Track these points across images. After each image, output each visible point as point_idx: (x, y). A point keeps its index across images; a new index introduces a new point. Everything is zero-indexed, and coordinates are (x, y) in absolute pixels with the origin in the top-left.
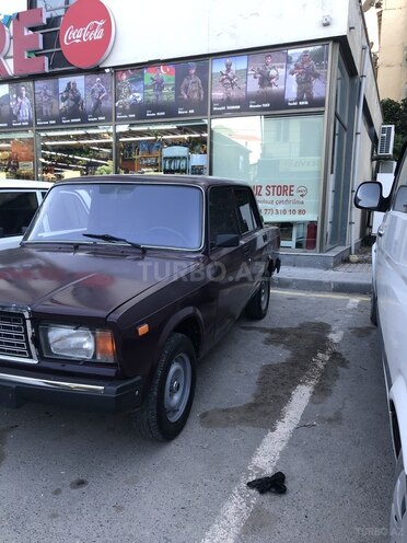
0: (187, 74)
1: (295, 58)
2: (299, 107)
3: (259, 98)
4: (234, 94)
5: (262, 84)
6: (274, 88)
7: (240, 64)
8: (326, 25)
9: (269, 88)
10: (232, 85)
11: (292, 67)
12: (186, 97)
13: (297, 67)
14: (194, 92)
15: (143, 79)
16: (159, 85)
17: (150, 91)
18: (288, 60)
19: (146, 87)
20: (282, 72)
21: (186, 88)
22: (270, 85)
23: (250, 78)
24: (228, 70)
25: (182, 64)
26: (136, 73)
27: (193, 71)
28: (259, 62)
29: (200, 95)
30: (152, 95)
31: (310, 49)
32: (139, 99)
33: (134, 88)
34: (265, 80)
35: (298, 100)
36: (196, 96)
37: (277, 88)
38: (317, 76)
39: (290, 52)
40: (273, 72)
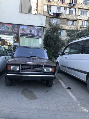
0: (15, 27)
1: (36, 29)
2: (37, 37)
3: (30, 34)
4: (25, 32)
5: (30, 32)
6: (32, 33)
7: (26, 27)
8: (42, 24)
9: (31, 33)
10: (24, 31)
11: (36, 30)
12: (14, 31)
13: (37, 30)
14: (16, 31)
15: (4, 26)
16: (8, 28)
17: (6, 29)
18: (35, 29)
19: (5, 28)
20: (34, 30)
21: (14, 30)
22: (32, 32)
23: (28, 30)
24: (24, 28)
25: (14, 25)
26: (3, 25)
27: (16, 27)
28: (30, 28)
29: (17, 32)
30: (6, 30)
31: (39, 28)
32: (3, 30)
33: (2, 27)
34: (31, 31)
35: (37, 36)
36: (16, 32)
37: (33, 33)
38: (40, 32)
39: (35, 27)
40: (32, 30)
